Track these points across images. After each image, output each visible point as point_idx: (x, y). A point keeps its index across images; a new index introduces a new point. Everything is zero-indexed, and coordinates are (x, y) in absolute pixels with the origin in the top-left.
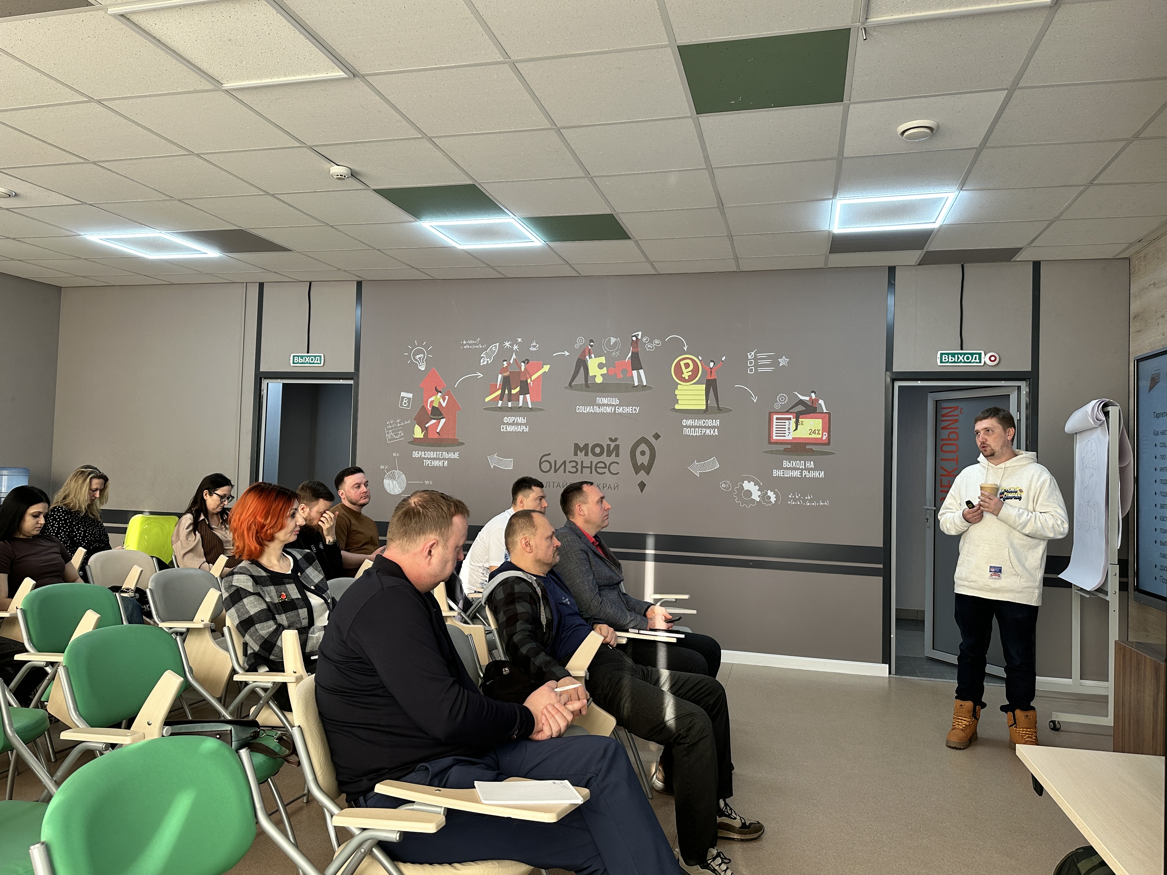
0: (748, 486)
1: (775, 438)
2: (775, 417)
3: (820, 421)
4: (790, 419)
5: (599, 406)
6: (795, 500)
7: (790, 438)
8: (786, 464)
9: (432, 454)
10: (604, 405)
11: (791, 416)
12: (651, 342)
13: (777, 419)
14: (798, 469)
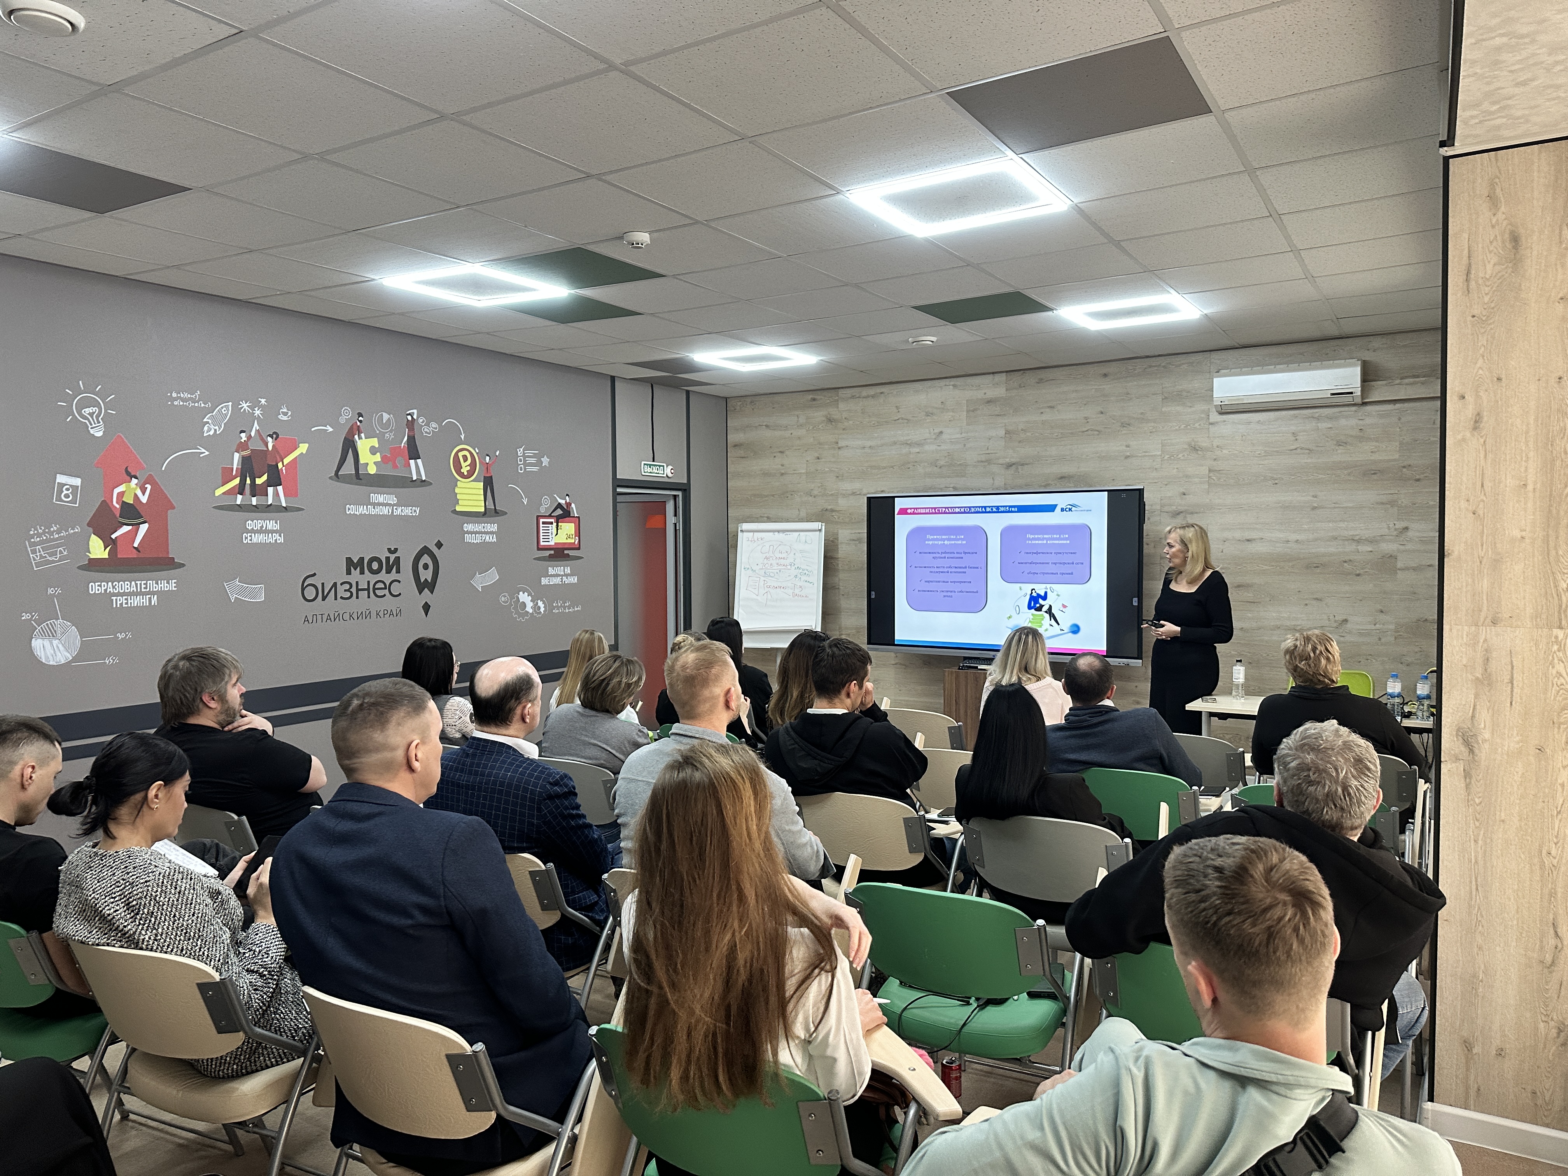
0: (524, 597)
1: (542, 543)
2: (542, 520)
3: (573, 525)
4: (552, 523)
5: (375, 505)
6: (558, 608)
7: (552, 543)
8: (551, 571)
9: (127, 586)
10: (379, 504)
11: (552, 520)
12: (428, 425)
13: (543, 523)
14: (559, 575)
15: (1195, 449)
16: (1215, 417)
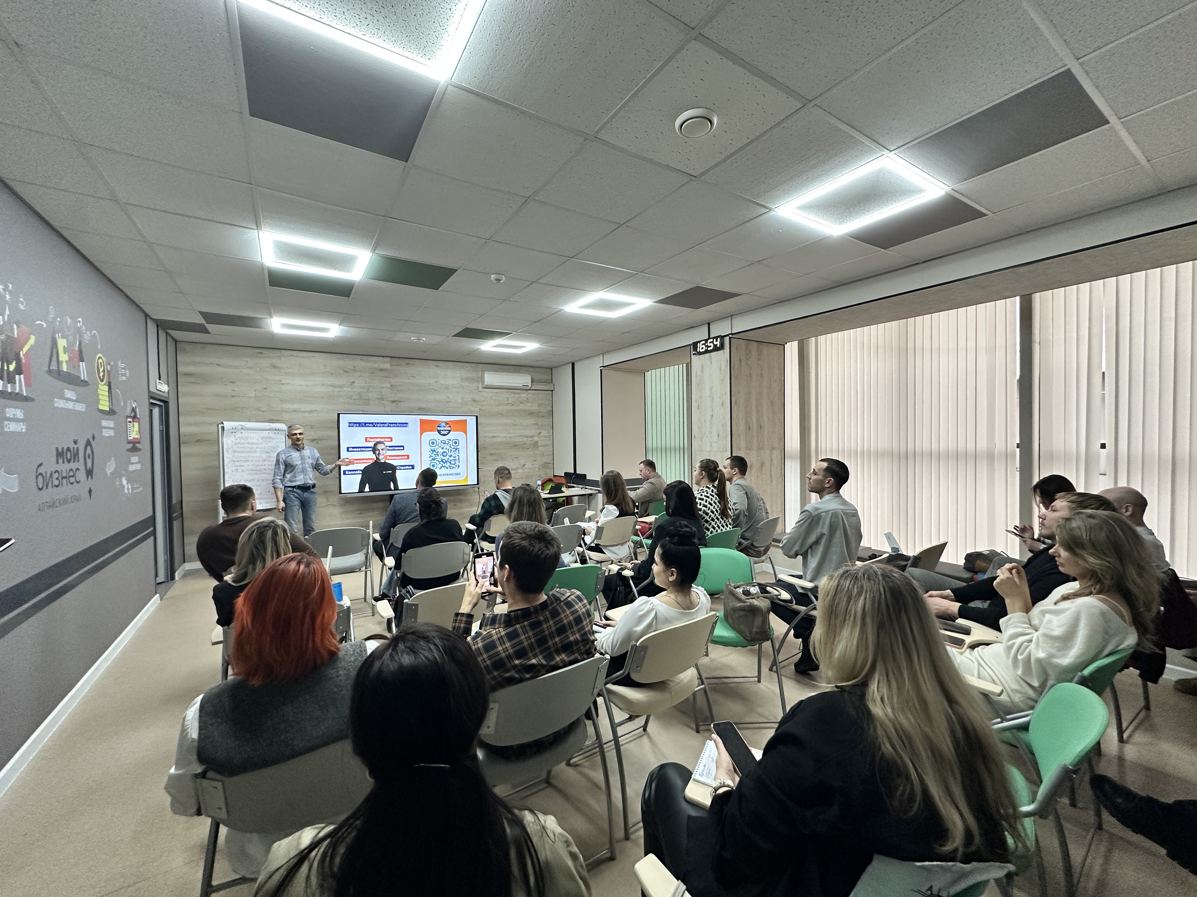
15: (474, 401)
16: (481, 389)
